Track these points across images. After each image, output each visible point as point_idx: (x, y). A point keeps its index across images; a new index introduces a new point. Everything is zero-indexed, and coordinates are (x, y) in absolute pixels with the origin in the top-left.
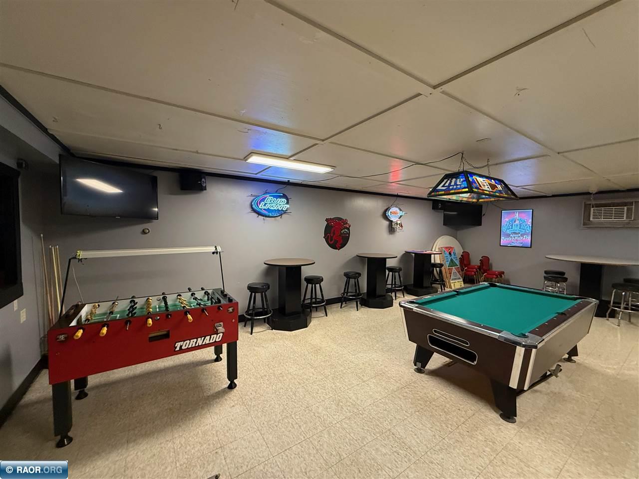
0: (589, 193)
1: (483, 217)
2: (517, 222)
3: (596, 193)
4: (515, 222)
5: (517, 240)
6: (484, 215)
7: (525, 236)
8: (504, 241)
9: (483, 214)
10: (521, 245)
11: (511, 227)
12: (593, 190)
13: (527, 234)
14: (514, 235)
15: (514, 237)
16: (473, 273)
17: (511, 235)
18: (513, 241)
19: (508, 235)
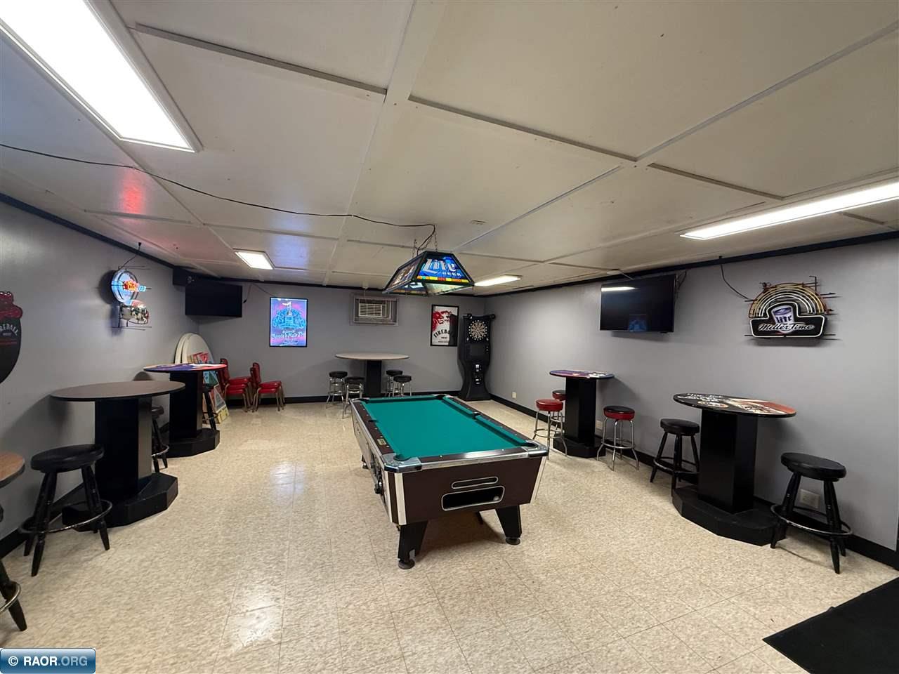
0: (361, 288)
1: (243, 305)
2: (290, 314)
3: (369, 289)
4: (288, 313)
5: (290, 338)
6: (245, 301)
7: (299, 333)
8: (275, 339)
9: (243, 300)
10: (295, 344)
11: (283, 321)
12: (366, 286)
13: (302, 330)
14: (287, 332)
15: (287, 334)
16: (241, 390)
17: (284, 332)
18: (286, 339)
19: (280, 332)
